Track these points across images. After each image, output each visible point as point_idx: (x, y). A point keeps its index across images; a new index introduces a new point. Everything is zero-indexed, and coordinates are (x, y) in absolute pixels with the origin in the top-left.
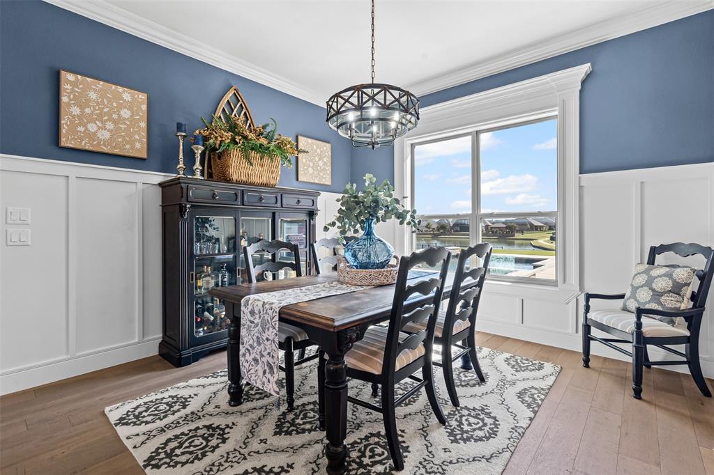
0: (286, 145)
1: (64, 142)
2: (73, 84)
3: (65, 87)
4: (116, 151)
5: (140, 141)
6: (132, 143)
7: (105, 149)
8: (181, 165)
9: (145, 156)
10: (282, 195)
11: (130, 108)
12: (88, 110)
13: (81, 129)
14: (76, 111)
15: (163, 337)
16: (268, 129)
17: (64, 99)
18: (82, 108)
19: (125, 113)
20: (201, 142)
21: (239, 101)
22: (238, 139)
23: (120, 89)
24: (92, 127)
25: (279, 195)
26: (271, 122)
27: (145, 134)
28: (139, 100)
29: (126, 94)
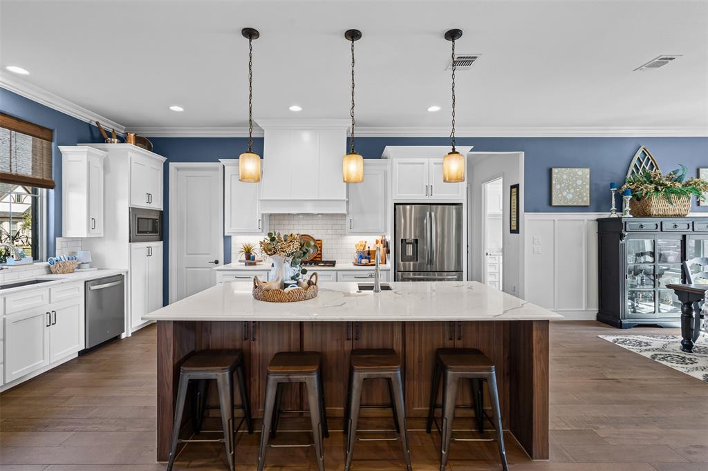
0: (699, 185)
1: (554, 203)
2: (558, 173)
3: (554, 176)
4: (575, 204)
5: (587, 196)
6: (582, 198)
7: (570, 204)
8: (614, 208)
9: (588, 204)
10: (693, 222)
11: (581, 179)
12: (563, 185)
13: (560, 195)
14: (558, 187)
15: (599, 310)
16: (679, 174)
17: (554, 182)
18: (560, 184)
19: (579, 182)
20: (630, 193)
21: (646, 155)
22: (660, 188)
23: (577, 170)
24: (565, 194)
25: (691, 222)
26: (680, 168)
27: (588, 192)
28: (584, 173)
29: (580, 172)
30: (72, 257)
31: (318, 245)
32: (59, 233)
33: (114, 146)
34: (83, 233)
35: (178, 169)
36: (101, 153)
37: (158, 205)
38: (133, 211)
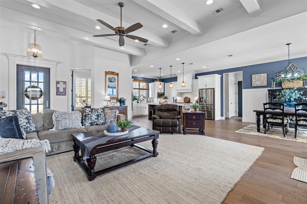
1: (253, 86)
2: (254, 76)
4: (261, 86)
5: (265, 83)
7: (259, 86)
8: (272, 86)
9: (266, 85)
11: (263, 77)
12: (256, 80)
13: (255, 83)
14: (254, 80)
17: (252, 79)
21: (294, 65)
23: (261, 74)
24: (257, 82)
27: (266, 81)
28: (265, 75)
29: (263, 75)
30: (150, 100)
31: (189, 99)
32: (148, 97)
33: (156, 82)
34: (151, 97)
35: (166, 84)
36: (153, 84)
37: (163, 92)
38: (158, 93)
